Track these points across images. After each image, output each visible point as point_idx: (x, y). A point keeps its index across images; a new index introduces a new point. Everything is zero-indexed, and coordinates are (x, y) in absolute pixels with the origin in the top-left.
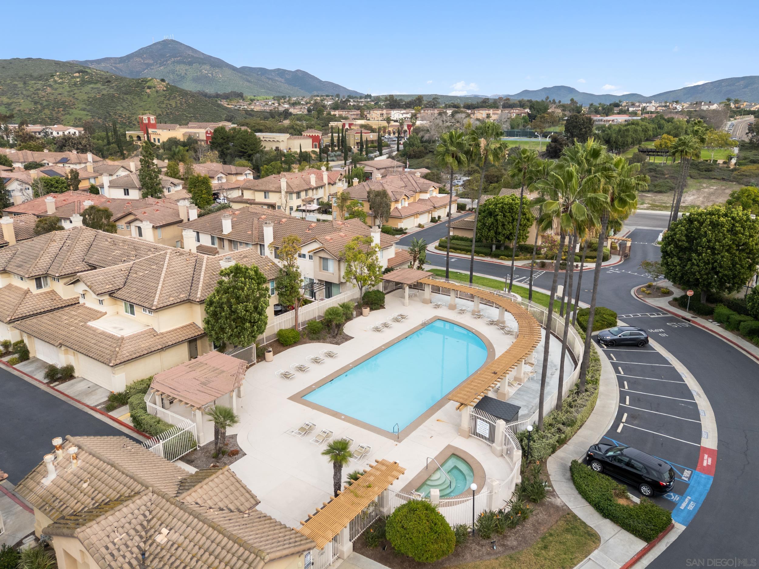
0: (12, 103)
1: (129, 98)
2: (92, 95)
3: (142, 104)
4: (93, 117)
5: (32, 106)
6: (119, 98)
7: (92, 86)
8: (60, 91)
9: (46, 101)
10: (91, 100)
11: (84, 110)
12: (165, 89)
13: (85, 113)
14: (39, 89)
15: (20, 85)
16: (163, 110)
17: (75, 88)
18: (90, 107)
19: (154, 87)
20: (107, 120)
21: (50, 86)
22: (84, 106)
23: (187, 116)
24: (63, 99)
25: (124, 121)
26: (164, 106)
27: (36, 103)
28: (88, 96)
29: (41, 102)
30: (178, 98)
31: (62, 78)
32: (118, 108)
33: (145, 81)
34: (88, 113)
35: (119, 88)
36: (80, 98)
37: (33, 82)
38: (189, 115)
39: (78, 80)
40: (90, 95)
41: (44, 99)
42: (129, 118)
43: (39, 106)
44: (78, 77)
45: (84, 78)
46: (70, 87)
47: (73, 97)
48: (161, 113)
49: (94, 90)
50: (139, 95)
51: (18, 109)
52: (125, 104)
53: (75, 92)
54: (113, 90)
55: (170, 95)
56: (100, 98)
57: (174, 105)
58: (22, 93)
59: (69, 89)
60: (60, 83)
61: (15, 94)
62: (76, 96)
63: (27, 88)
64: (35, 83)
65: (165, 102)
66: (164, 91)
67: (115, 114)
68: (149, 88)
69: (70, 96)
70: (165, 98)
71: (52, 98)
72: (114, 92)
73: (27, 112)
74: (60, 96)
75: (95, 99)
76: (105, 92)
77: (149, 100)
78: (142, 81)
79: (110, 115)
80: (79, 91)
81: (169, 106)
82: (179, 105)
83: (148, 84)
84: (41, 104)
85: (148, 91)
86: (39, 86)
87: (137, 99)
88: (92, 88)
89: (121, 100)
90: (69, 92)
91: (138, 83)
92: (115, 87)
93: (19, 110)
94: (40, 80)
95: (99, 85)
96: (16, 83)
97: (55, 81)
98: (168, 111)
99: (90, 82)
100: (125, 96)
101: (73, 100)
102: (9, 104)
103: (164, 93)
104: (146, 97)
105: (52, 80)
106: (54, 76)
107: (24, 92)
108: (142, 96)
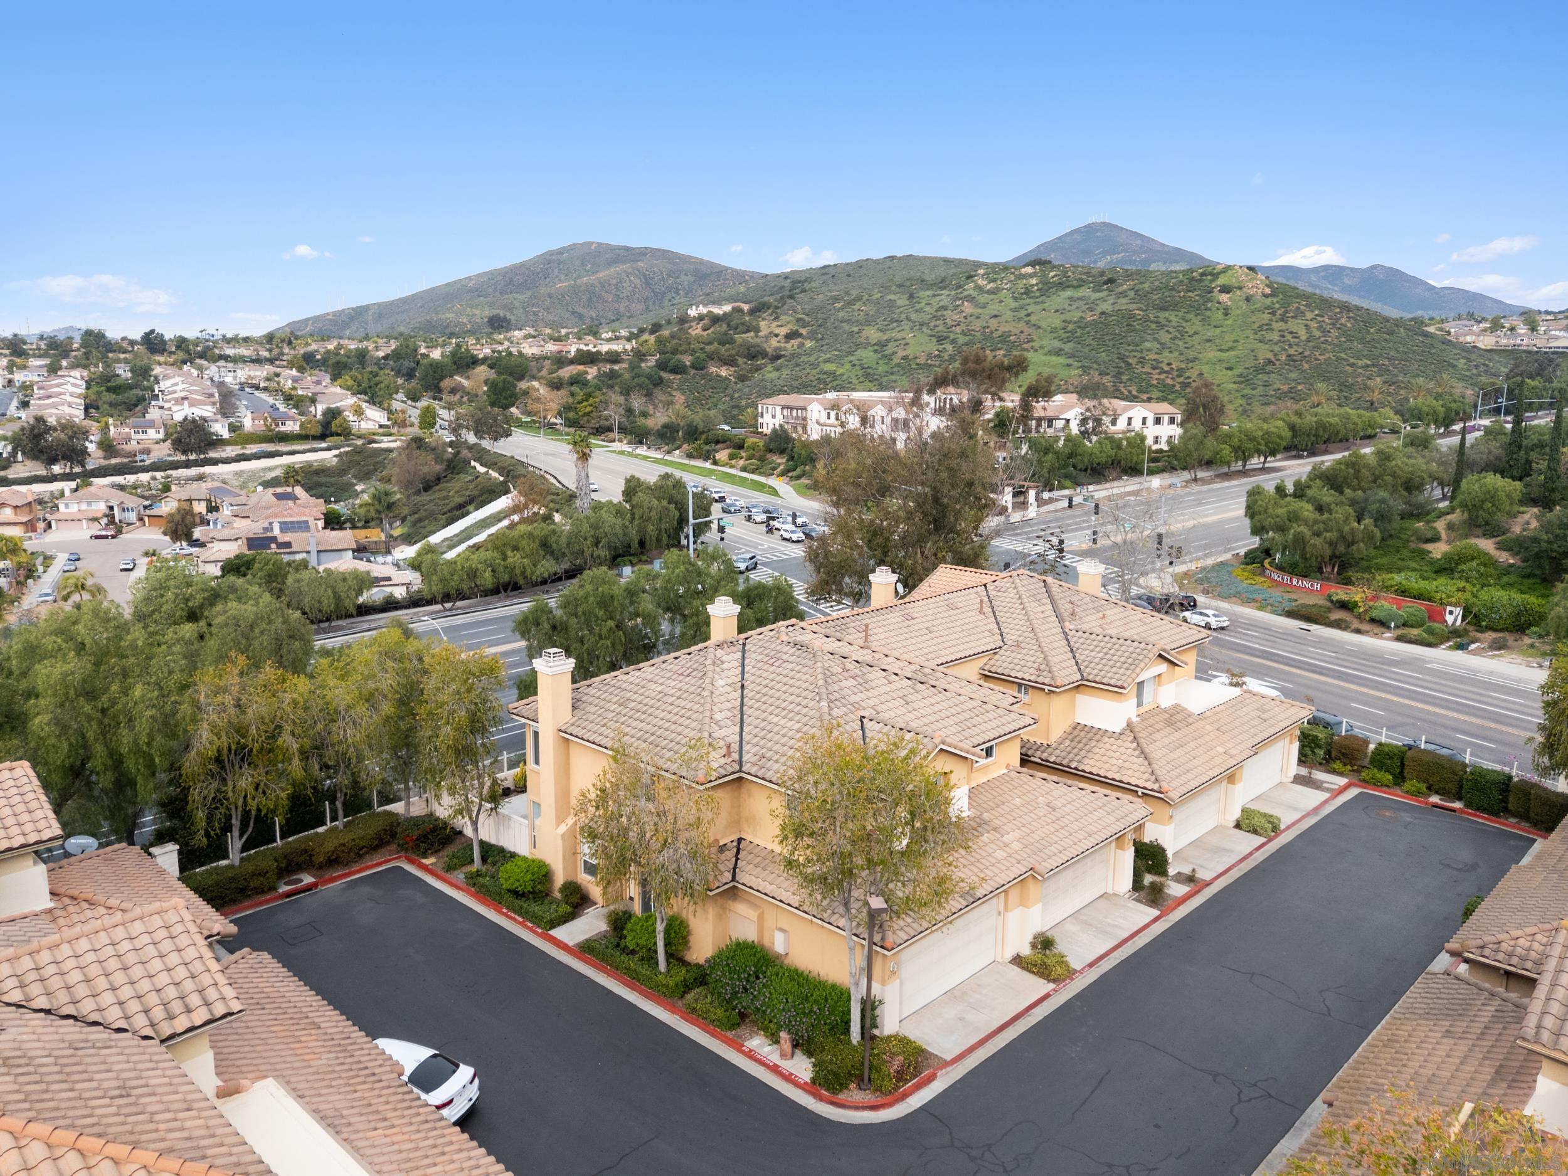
0: (888, 341)
1: (1173, 318)
2: (1076, 315)
3: (1211, 333)
4: (1085, 369)
5: (933, 347)
6: (1146, 319)
7: (1069, 293)
8: (994, 308)
9: (964, 333)
10: (1070, 327)
11: (1058, 352)
12: (1268, 291)
13: (1062, 360)
14: (945, 308)
15: (902, 301)
16: (1277, 348)
17: (1028, 301)
18: (1071, 345)
19: (1240, 288)
20: (1124, 378)
21: (970, 299)
22: (1057, 344)
23: (1352, 365)
24: (1002, 329)
25: (1169, 381)
26: (1275, 337)
27: (941, 339)
28: (1063, 317)
29: (952, 336)
30: (1309, 315)
31: (994, 280)
32: (1147, 345)
33: (1211, 274)
34: (1070, 361)
35: (1141, 296)
36: (1044, 324)
37: (929, 293)
38: (1360, 363)
39: (1034, 281)
40: (1067, 316)
41: (958, 329)
42: (1181, 371)
43: (949, 347)
44: (1031, 276)
45: (1046, 276)
46: (1016, 299)
47: (1027, 323)
48: (1270, 356)
49: (1076, 305)
50: (1200, 309)
51: (901, 353)
52: (1165, 337)
53: (1030, 309)
54: (1125, 301)
55: (1285, 305)
56: (1094, 323)
57: (1303, 334)
58: (908, 319)
59: (1014, 305)
60: (990, 292)
61: (893, 321)
62: (1033, 318)
63: (918, 306)
64: (934, 296)
65: (1275, 325)
66: (1266, 296)
67: (1142, 361)
68: (1225, 289)
69: (1019, 319)
70: (1273, 313)
71: (977, 325)
72: (1132, 307)
73: (922, 360)
74: (994, 320)
75: (1081, 324)
76: (1106, 307)
77: (1229, 322)
78: (1203, 274)
79: (1129, 364)
80: (1039, 307)
81: (1289, 337)
82: (1317, 334)
83: (1221, 281)
84: (953, 341)
85: (1224, 298)
86: (945, 301)
87: (1196, 321)
88: (1071, 298)
89: (1153, 326)
90: (1015, 310)
91: (1193, 279)
92: (1131, 294)
93: (905, 358)
94: (942, 288)
95: (1085, 292)
96: (892, 297)
97: (980, 289)
98: (1291, 351)
99: (1062, 286)
100: (1163, 315)
101: (1027, 330)
102: (883, 344)
103: (1268, 301)
104: (1220, 315)
105: (972, 285)
106: (972, 277)
107: (914, 316)
108: (1208, 313)
